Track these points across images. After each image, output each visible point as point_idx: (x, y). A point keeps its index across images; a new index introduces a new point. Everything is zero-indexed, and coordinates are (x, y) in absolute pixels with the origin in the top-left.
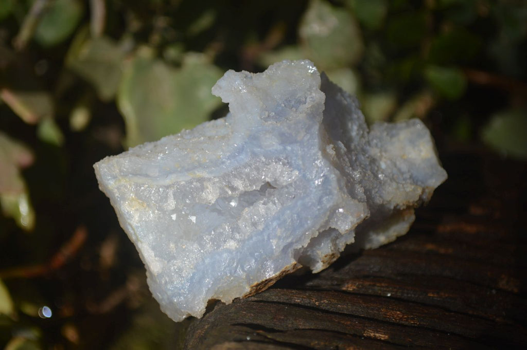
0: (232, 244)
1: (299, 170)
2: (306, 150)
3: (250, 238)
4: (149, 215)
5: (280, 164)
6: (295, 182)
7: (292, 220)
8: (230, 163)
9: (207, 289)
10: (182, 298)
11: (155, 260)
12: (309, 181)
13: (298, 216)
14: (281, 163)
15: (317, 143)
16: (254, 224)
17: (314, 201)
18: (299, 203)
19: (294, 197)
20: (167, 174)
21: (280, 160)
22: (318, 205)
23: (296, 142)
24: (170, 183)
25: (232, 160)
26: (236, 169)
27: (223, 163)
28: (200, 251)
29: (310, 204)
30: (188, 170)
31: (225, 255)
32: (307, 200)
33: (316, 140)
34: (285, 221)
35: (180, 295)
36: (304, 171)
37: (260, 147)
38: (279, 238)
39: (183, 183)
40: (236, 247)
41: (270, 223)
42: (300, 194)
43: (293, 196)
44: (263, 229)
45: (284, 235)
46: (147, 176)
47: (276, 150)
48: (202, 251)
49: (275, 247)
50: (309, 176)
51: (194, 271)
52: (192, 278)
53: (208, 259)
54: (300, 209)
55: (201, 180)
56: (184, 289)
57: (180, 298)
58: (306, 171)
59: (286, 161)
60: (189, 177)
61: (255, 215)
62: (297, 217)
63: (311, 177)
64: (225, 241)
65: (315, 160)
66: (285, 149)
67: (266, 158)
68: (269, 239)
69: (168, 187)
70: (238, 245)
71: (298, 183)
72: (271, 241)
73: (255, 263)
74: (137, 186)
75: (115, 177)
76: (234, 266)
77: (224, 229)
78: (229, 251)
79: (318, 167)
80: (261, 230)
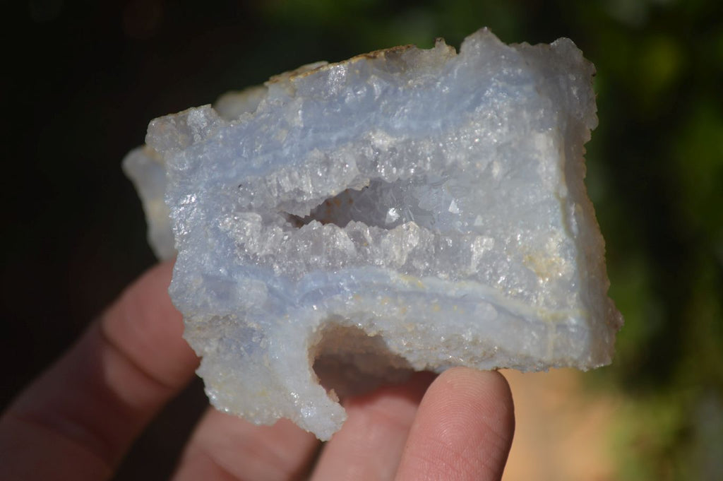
0: (382, 140)
1: (216, 229)
2: (197, 259)
3: (341, 142)
4: (522, 239)
5: (248, 249)
6: (228, 210)
7: (252, 149)
8: (341, 281)
9: (449, 75)
10: (505, 72)
11: (540, 155)
12: (204, 207)
13: (239, 154)
14: (246, 251)
15: (177, 264)
16: (327, 163)
17: (205, 169)
18: (233, 174)
19: (240, 186)
20: (463, 301)
21: (247, 257)
22: (200, 161)
23: (207, 278)
24: (463, 282)
25: (334, 284)
26: (334, 268)
27: (351, 286)
28: (445, 147)
29: (214, 167)
30: (421, 294)
31: (398, 126)
32: (217, 175)
33: (177, 269)
34: (265, 152)
35: (508, 79)
36: (207, 225)
37: (271, 290)
38: (284, 125)
39: (442, 275)
40: (374, 132)
41: (294, 156)
42: (226, 188)
43: (241, 189)
44: (311, 149)
45: (272, 128)
46: (500, 309)
47: (246, 275)
48: (441, 145)
49: (300, 112)
50: (202, 214)
51: (471, 115)
52: (477, 102)
53: (434, 127)
54: (234, 163)
55: (408, 269)
56: (497, 86)
57: (510, 74)
58: (205, 222)
59: (236, 251)
60: (425, 283)
61: (320, 177)
62: (242, 153)
63: (200, 210)
64: (393, 150)
65: (188, 237)
66: (230, 273)
67: (271, 268)
68: (305, 129)
69: (474, 277)
70: (370, 137)
71: (223, 209)
72: (302, 126)
73: (346, 95)
74: (528, 297)
75: (561, 326)
76: (386, 102)
77: (388, 171)
78: (389, 130)
79: (185, 223)
80: (316, 149)
